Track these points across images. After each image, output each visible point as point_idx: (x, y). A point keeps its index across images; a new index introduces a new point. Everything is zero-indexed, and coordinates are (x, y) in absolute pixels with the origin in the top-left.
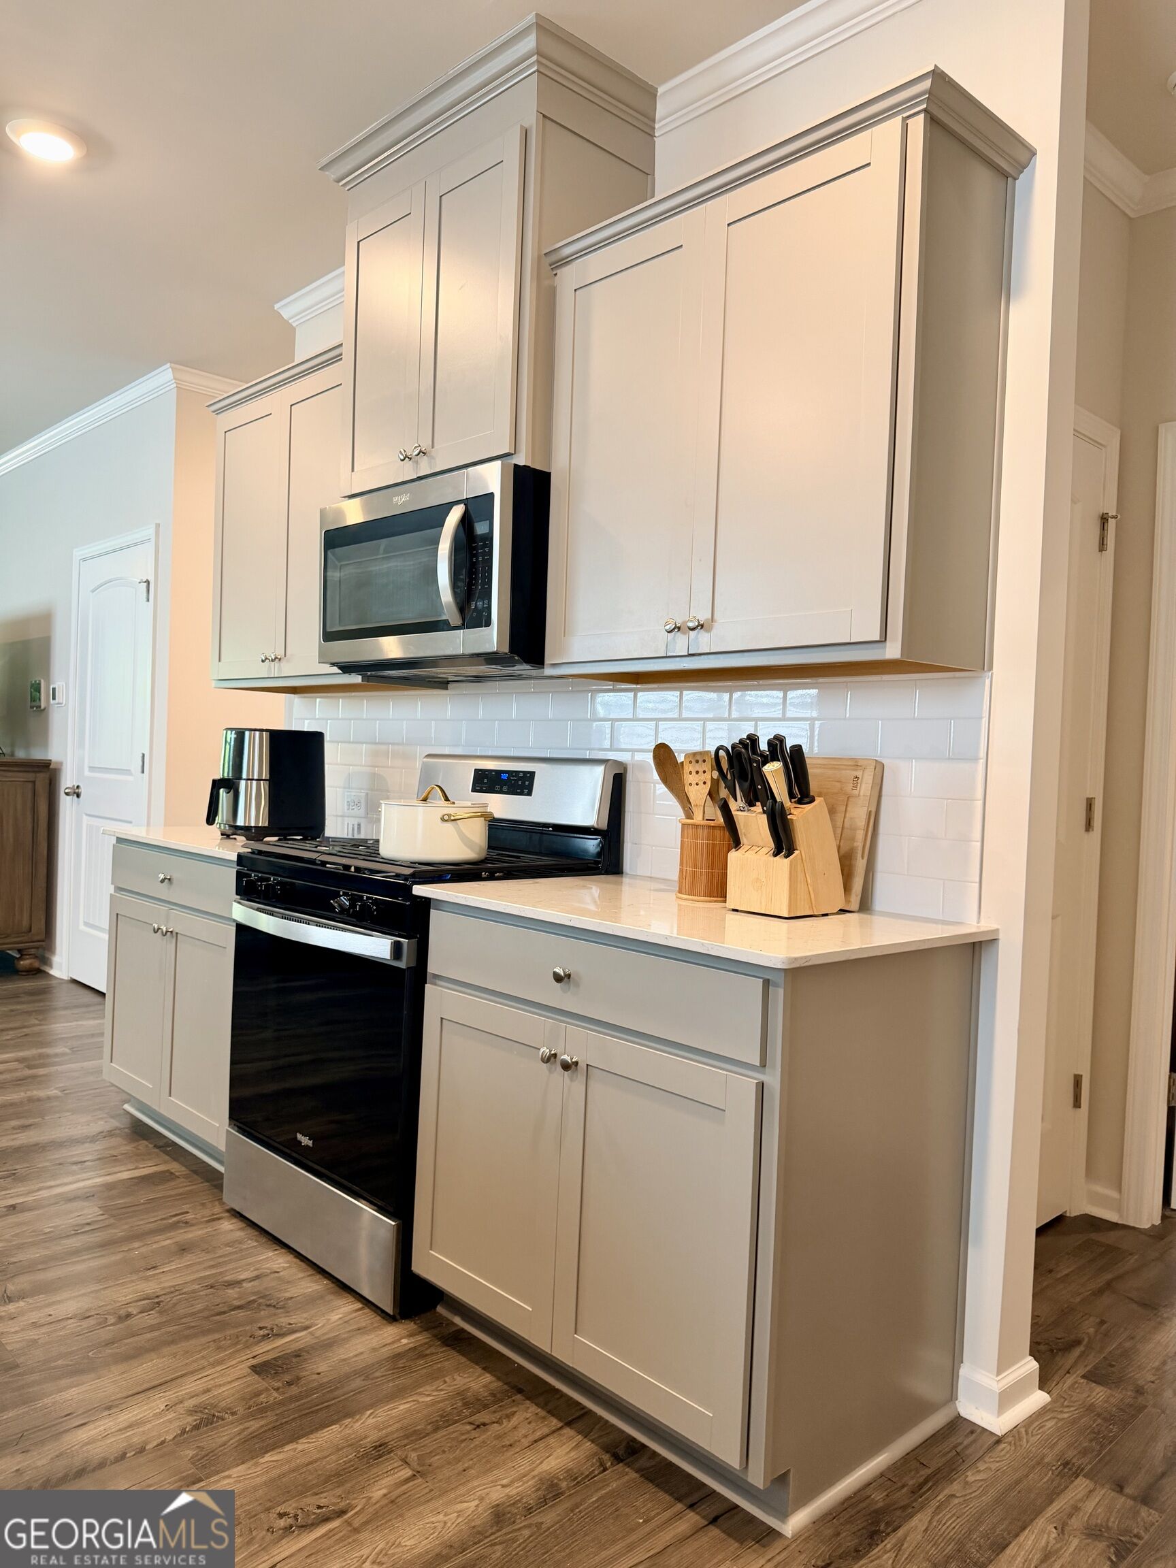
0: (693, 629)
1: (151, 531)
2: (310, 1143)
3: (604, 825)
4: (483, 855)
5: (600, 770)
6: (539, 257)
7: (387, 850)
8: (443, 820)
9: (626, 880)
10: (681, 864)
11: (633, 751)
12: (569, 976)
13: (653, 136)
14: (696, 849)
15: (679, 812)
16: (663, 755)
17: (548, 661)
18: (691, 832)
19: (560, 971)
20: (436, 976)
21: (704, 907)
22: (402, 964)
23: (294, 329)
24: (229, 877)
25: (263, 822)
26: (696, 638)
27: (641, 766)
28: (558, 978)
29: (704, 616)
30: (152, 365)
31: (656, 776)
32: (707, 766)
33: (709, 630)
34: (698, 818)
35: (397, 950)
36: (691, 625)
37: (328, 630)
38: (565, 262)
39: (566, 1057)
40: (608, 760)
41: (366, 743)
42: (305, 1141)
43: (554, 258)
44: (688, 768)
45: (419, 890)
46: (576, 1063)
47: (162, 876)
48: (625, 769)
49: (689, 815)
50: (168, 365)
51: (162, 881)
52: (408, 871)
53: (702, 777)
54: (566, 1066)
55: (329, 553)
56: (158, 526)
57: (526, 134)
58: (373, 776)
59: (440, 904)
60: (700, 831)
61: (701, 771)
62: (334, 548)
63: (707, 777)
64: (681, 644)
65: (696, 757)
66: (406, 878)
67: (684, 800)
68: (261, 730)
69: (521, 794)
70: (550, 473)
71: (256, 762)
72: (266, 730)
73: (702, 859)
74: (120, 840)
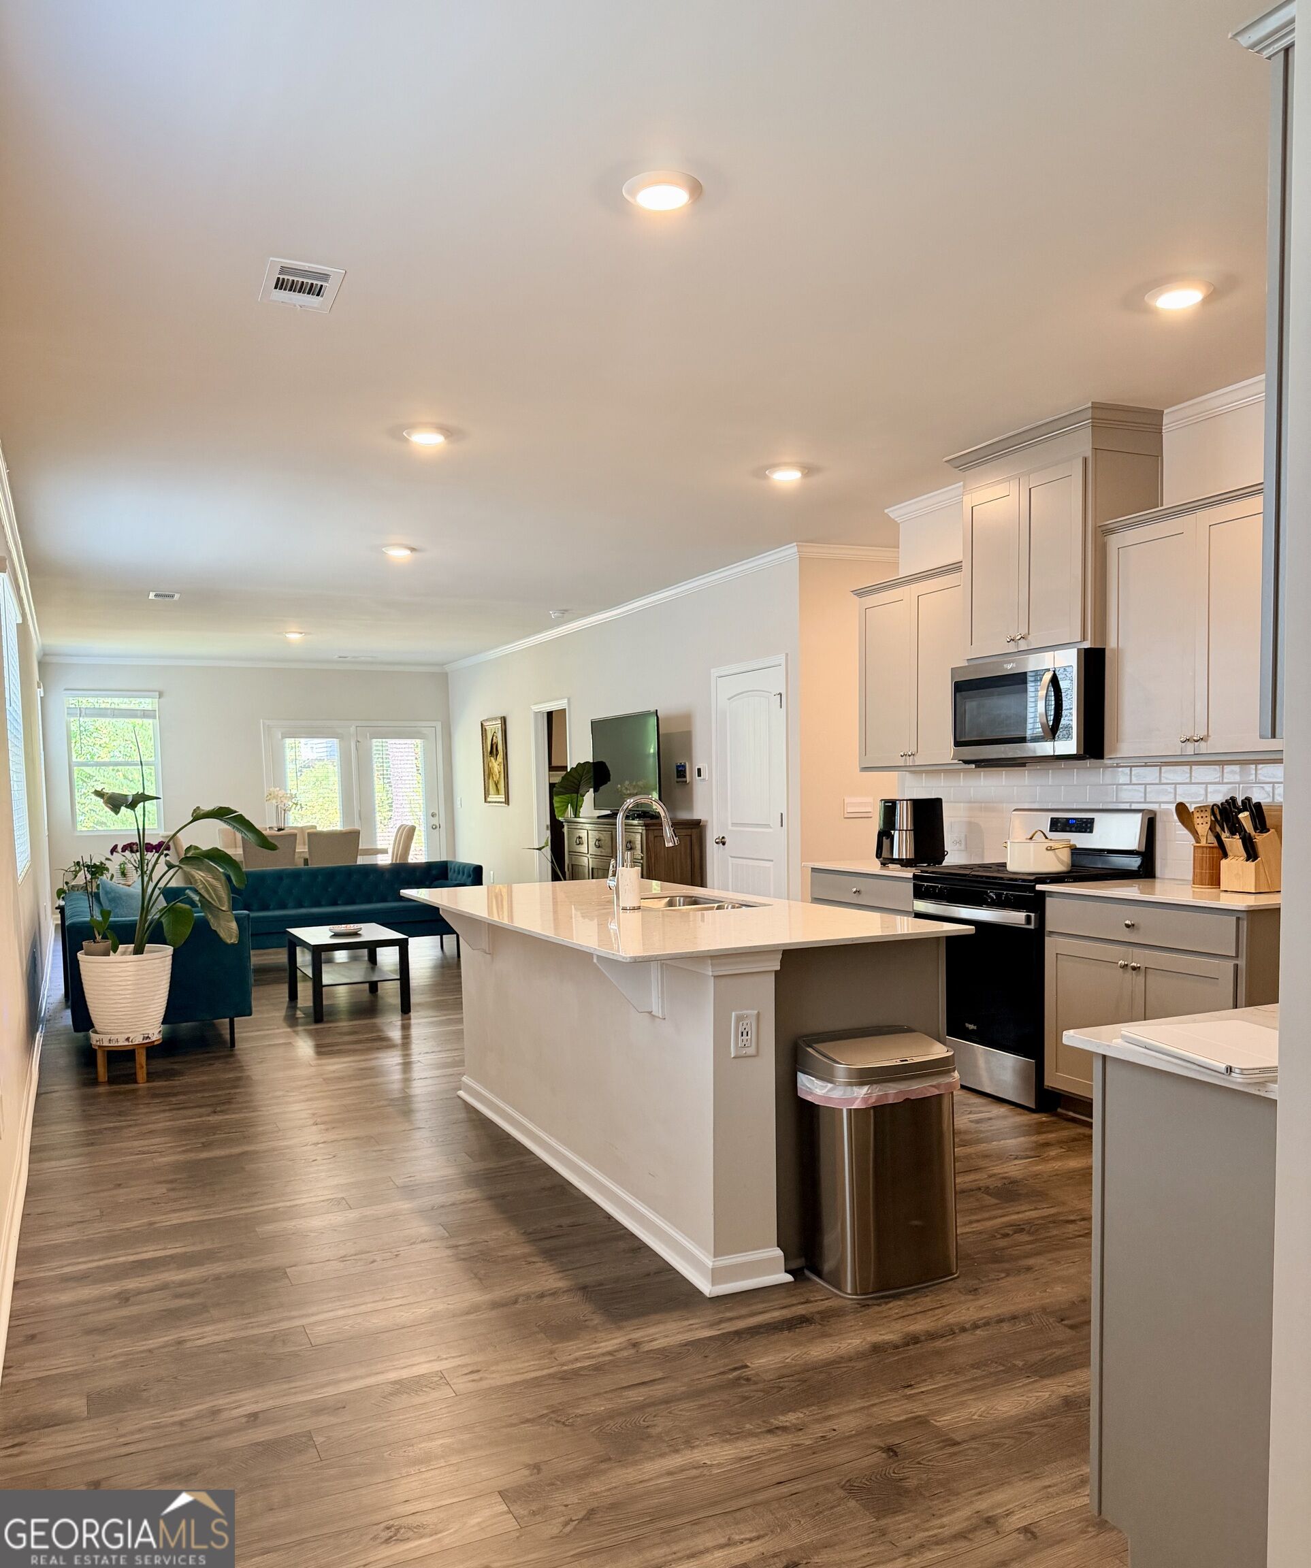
0: (1197, 741)
1: (781, 659)
2: (975, 1028)
3: (1143, 849)
4: (1069, 869)
5: (1139, 816)
6: (1096, 528)
7: (1011, 867)
8: (1047, 849)
9: (1157, 880)
10: (1194, 868)
11: (1160, 803)
12: (1133, 925)
13: (1161, 432)
14: (1202, 859)
15: (1193, 841)
16: (1181, 809)
17: (1107, 755)
18: (1200, 850)
19: (1128, 922)
20: (1051, 932)
21: (1208, 891)
22: (1032, 927)
23: (899, 524)
24: (910, 887)
25: (911, 855)
26: (1199, 745)
27: (1166, 812)
28: (1128, 926)
29: (1202, 733)
30: (781, 542)
31: (1176, 817)
32: (1208, 813)
33: (1206, 741)
34: (1203, 843)
35: (1028, 919)
36: (1195, 738)
37: (958, 740)
38: (1111, 531)
39: (1133, 964)
40: (1144, 810)
41: (964, 802)
42: (971, 1027)
43: (1104, 528)
44: (1196, 815)
45: (1039, 887)
46: (1139, 967)
47: (854, 890)
48: (1155, 815)
49: (1198, 841)
50: (795, 544)
51: (855, 892)
52: (1032, 878)
53: (1206, 819)
54: (1134, 969)
55: (958, 695)
56: (787, 655)
57: (1085, 460)
58: (970, 823)
59: (1051, 893)
60: (1205, 849)
61: (1204, 816)
62: (961, 691)
63: (1208, 819)
64: (1190, 748)
65: (1201, 809)
66: (1030, 881)
67: (1194, 833)
68: (907, 800)
69: (1085, 832)
70: (1104, 649)
71: (904, 817)
72: (910, 800)
73: (1206, 865)
74: (814, 870)
